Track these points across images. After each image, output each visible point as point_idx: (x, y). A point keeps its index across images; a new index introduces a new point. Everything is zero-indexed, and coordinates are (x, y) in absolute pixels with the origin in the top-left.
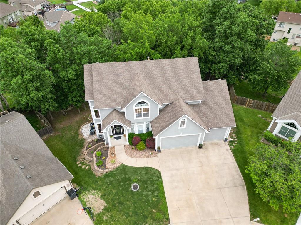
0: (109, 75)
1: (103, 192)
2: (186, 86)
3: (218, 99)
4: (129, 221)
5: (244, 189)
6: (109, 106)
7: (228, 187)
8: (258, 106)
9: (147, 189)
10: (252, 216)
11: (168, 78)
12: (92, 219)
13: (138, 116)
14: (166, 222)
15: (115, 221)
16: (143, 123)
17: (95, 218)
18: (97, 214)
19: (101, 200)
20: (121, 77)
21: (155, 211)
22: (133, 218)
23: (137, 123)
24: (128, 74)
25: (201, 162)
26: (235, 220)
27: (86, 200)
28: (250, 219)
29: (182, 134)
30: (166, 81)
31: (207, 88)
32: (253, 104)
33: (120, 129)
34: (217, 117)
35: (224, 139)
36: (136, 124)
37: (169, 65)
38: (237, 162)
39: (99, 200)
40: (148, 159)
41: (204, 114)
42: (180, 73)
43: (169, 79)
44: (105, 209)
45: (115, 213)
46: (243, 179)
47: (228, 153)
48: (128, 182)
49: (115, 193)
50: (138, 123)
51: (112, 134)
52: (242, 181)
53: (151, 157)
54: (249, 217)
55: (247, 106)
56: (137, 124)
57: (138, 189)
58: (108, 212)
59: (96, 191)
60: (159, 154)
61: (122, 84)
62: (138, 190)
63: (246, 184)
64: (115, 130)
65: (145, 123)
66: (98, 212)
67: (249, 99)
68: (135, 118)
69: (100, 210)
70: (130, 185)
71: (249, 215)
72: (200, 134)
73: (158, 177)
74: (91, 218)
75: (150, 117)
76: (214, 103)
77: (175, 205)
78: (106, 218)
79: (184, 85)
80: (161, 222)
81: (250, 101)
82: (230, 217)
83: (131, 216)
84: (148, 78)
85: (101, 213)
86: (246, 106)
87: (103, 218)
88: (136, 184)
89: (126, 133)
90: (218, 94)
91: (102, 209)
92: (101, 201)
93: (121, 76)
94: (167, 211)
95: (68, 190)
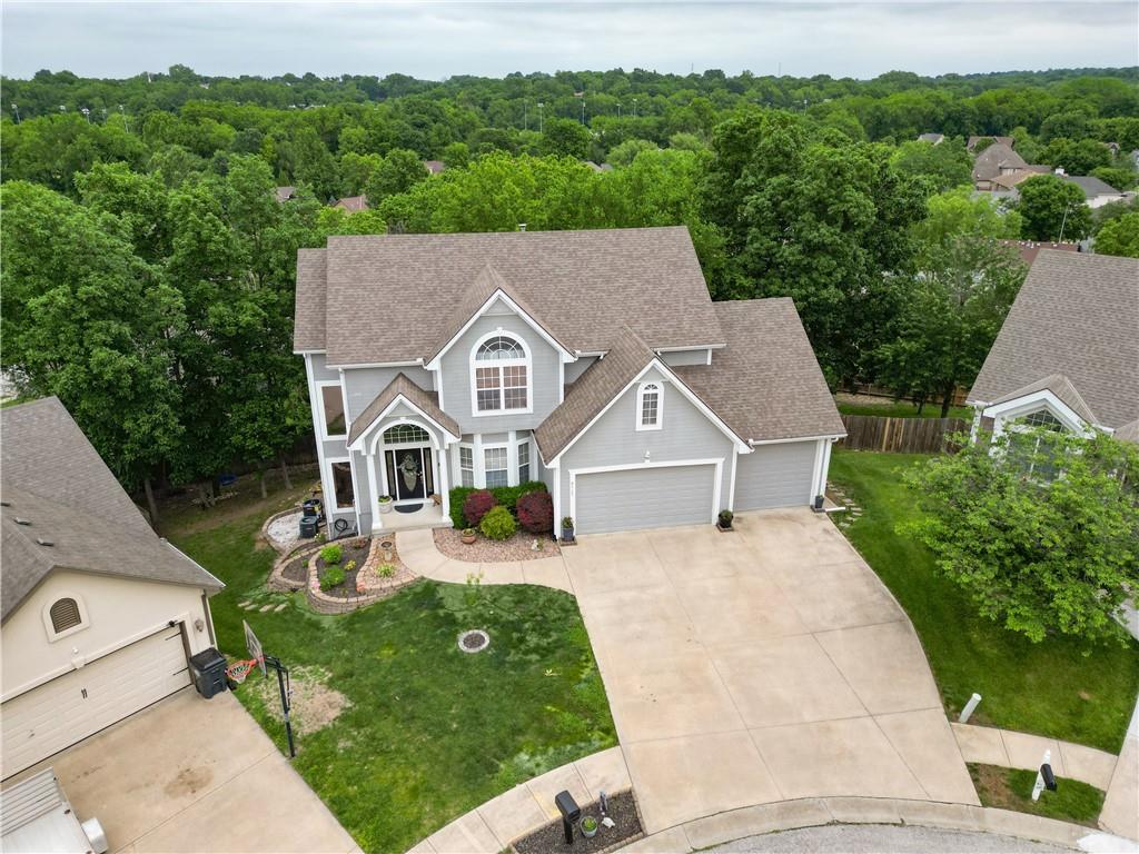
0: (384, 267)
1: (339, 668)
2: (655, 303)
3: (769, 353)
4: (443, 747)
5: (909, 632)
6: (379, 357)
7: (843, 629)
8: (924, 438)
9: (523, 647)
10: (952, 707)
11: (591, 280)
12: (288, 753)
13: (488, 400)
14: (602, 739)
15: (383, 752)
16: (503, 436)
17: (299, 749)
18: (311, 735)
19: (329, 693)
20: (426, 276)
21: (554, 710)
22: (462, 738)
23: (483, 435)
24: (451, 268)
25: (729, 564)
26: (882, 720)
27: (265, 696)
28: (945, 717)
29: (652, 459)
30: (583, 291)
31: (727, 319)
32: (906, 433)
33: (419, 470)
34: (775, 405)
35: (812, 502)
36: (478, 439)
37: (591, 245)
38: (868, 560)
39: (320, 693)
40: (526, 562)
41: (726, 397)
42: (632, 267)
43: (595, 283)
44: (343, 718)
45: (385, 727)
46: (897, 603)
47: (830, 539)
48: (443, 629)
49: (388, 667)
50: (487, 437)
51: (386, 493)
52: (896, 609)
53: (536, 558)
54: (942, 710)
55: (886, 449)
56: (483, 442)
57: (485, 646)
58: (359, 725)
59: (309, 668)
60: (567, 550)
61: (430, 294)
62: (483, 651)
63: (911, 616)
64: (399, 471)
65: (512, 436)
66: (316, 727)
67: (889, 419)
68: (476, 412)
69: (325, 723)
70: (453, 637)
71: (941, 705)
72: (719, 461)
73: (567, 611)
74: (281, 750)
75: (532, 411)
76: (758, 365)
77: (638, 686)
78: (349, 744)
79: (646, 302)
80: (581, 741)
81: (893, 424)
82: (862, 712)
83: (455, 733)
84: (520, 280)
85: (325, 729)
86: (884, 450)
87: (334, 747)
88: (476, 631)
89: (443, 487)
90: (769, 338)
91: (333, 717)
92: (329, 697)
93: (429, 271)
94: (606, 706)
95: (194, 652)
